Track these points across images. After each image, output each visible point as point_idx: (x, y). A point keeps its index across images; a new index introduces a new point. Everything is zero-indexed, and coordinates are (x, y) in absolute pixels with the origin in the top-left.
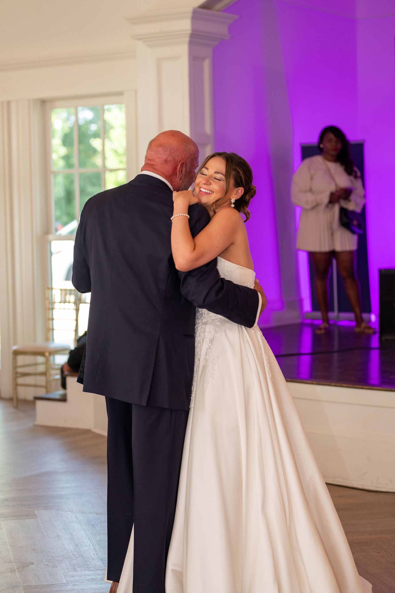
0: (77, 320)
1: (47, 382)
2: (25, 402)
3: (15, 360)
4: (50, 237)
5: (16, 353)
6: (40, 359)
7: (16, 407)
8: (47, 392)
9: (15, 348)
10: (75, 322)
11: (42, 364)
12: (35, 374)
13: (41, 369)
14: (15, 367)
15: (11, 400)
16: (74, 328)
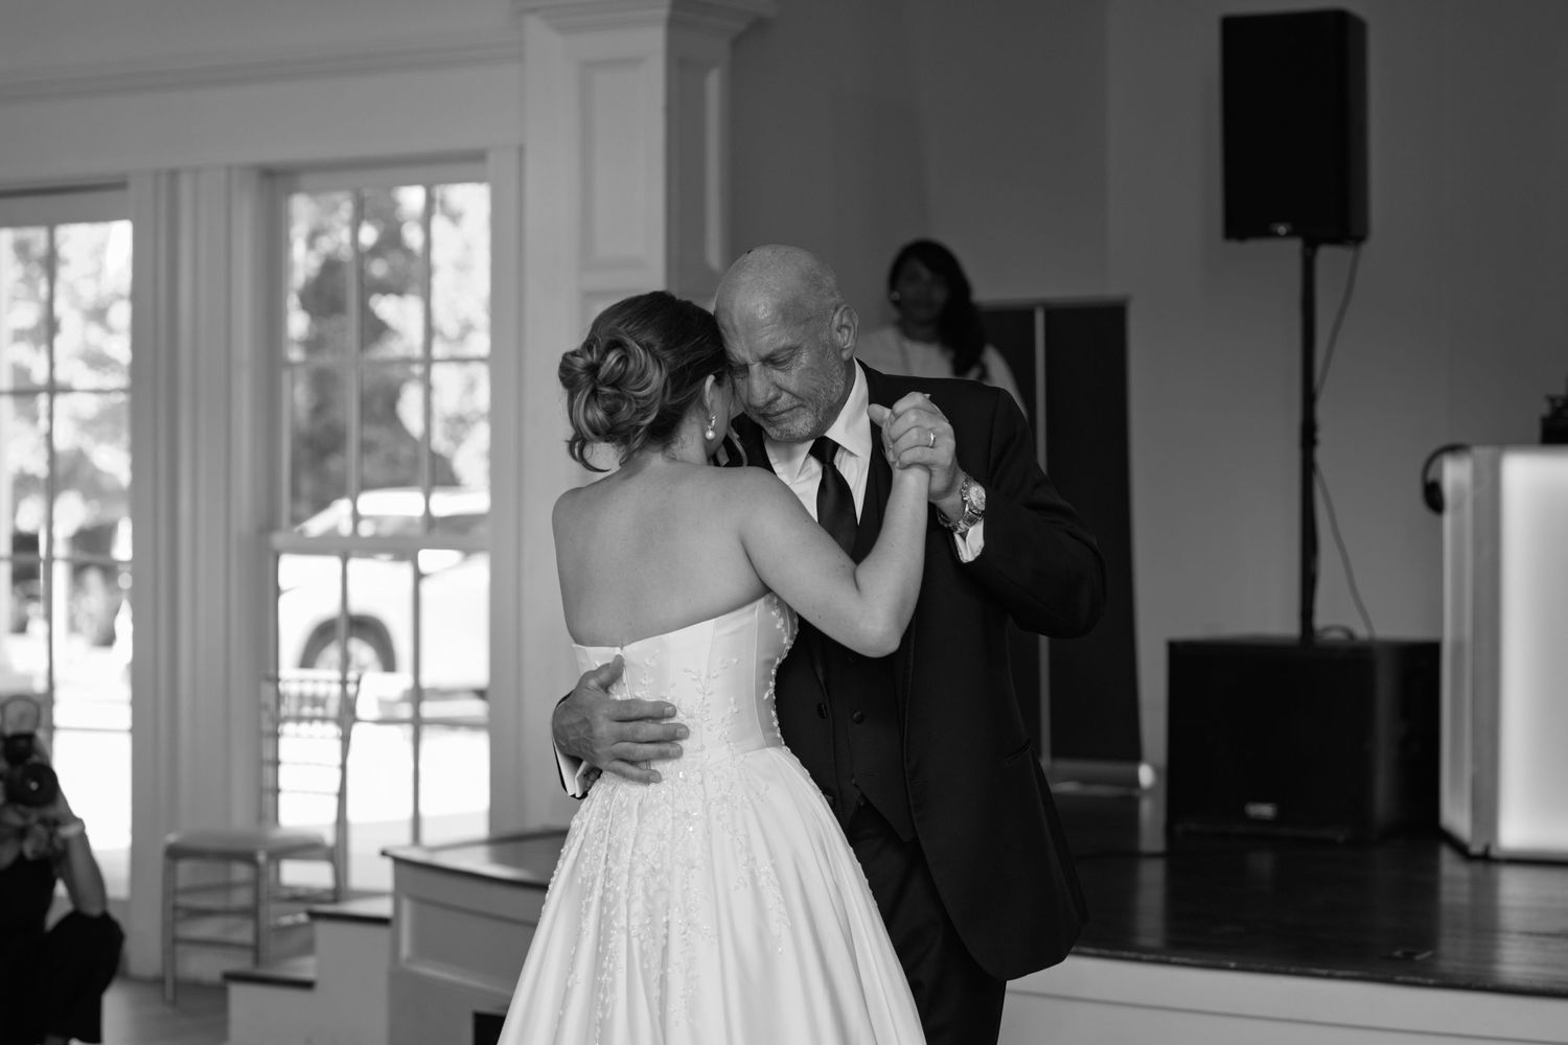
0: (343, 767)
1: (257, 935)
2: (197, 987)
3: (169, 873)
4: (278, 539)
5: (175, 853)
6: (241, 872)
7: (174, 1003)
8: (257, 960)
9: (172, 838)
10: (338, 774)
11: (244, 884)
12: (226, 912)
13: (242, 898)
14: (171, 891)
15: (159, 981)
16: (336, 787)
